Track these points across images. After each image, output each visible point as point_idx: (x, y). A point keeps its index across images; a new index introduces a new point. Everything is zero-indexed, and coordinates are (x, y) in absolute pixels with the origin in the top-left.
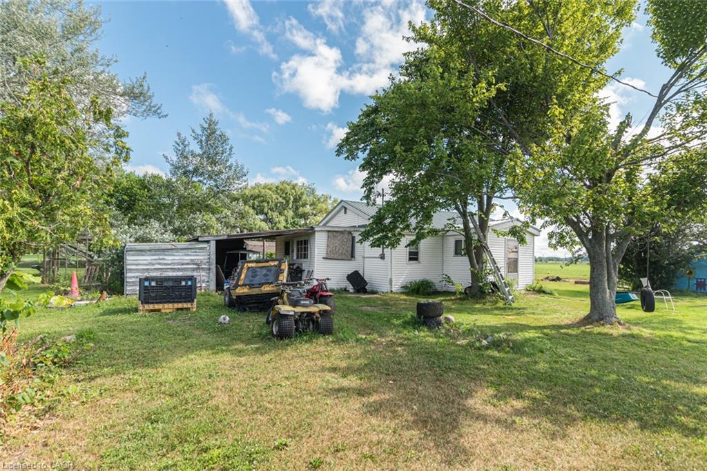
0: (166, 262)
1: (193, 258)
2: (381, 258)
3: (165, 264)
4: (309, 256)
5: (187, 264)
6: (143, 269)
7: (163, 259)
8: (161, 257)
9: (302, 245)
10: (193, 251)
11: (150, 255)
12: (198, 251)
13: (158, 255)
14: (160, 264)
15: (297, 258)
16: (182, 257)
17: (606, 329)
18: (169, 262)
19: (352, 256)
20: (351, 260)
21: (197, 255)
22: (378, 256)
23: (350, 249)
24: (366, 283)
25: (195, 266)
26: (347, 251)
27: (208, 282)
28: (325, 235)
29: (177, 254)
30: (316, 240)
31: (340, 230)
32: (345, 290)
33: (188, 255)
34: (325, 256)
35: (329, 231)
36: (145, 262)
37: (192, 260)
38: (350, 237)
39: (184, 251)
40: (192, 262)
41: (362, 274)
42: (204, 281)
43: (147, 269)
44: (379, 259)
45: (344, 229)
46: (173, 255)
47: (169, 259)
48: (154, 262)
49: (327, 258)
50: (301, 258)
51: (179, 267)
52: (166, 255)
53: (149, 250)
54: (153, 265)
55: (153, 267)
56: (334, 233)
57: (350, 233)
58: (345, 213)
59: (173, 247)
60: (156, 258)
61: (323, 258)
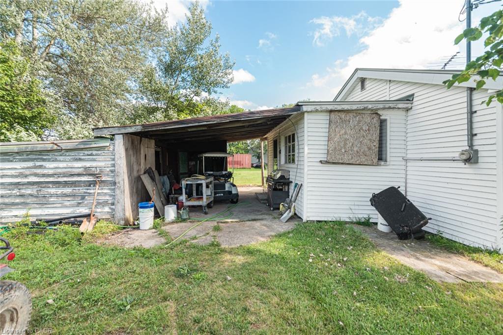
0: (45, 171)
1: (88, 164)
2: (468, 161)
3: (44, 175)
4: (296, 159)
5: (79, 175)
6: (11, 184)
7: (40, 167)
8: (38, 164)
9: (290, 142)
10: (86, 152)
11: (20, 160)
12: (94, 152)
13: (32, 160)
14: (36, 175)
15: (286, 162)
16: (70, 164)
18: (51, 172)
19: (381, 157)
20: (378, 165)
21: (94, 160)
22: (457, 155)
23: (376, 144)
25: (91, 179)
26: (369, 149)
27: (113, 204)
28: (323, 119)
29: (61, 158)
30: (306, 129)
31: (354, 107)
32: (367, 224)
33: (80, 160)
34: (324, 157)
35: (331, 111)
36: (13, 172)
37: (86, 168)
38: (375, 121)
39: (72, 153)
40: (87, 172)
41: (403, 193)
42: (105, 203)
43: (18, 184)
44: (462, 165)
45: (361, 106)
46: (56, 160)
47: (50, 166)
48: (28, 172)
49: (327, 162)
50: (290, 162)
51: (65, 179)
52: (44, 160)
53: (17, 153)
54: (26, 176)
55: (26, 180)
56: (343, 115)
57: (375, 113)
58: (363, 87)
59: (55, 147)
60: (30, 164)
61: (321, 162)
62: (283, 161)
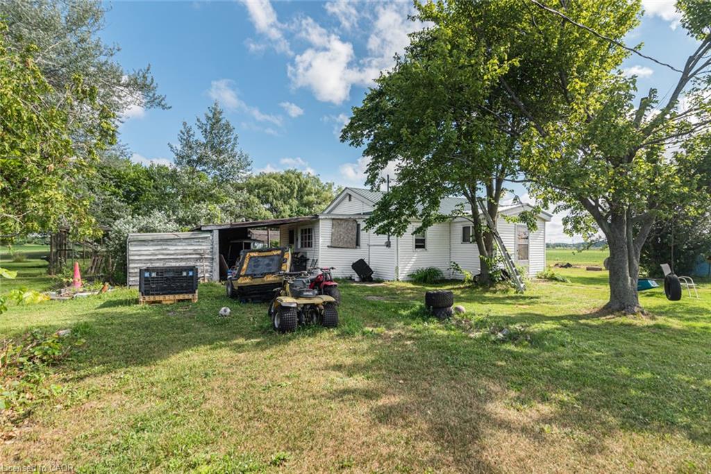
0: (169, 252)
1: (196, 248)
2: (387, 246)
3: (168, 254)
4: (313, 245)
5: (190, 254)
6: (146, 260)
7: (166, 249)
8: (164, 247)
9: (306, 233)
10: (195, 240)
11: (153, 245)
12: (201, 240)
13: (161, 245)
14: (163, 254)
15: (302, 246)
16: (185, 248)
17: (628, 319)
18: (172, 252)
19: (358, 244)
20: (356, 248)
21: (201, 245)
22: (384, 244)
23: (355, 237)
24: (371, 272)
25: (198, 256)
26: (352, 239)
27: (211, 272)
28: (329, 223)
29: (180, 244)
30: (320, 228)
31: (345, 217)
32: (351, 279)
33: (192, 245)
34: (329, 244)
35: (333, 219)
36: (148, 252)
37: (195, 250)
38: (355, 225)
39: (186, 241)
40: (195, 251)
41: (367, 263)
42: (207, 271)
43: (150, 260)
44: (385, 247)
45: (348, 217)
46: (176, 245)
47: (171, 249)
48: (157, 252)
49: (331, 247)
50: (306, 247)
51: (182, 257)
52: (168, 245)
53: (152, 241)
54: (156, 255)
55: (156, 257)
56: (339, 221)
57: (355, 220)
58: (350, 200)
59: (176, 237)
60: (159, 247)
61: (328, 246)
62: (299, 246)
